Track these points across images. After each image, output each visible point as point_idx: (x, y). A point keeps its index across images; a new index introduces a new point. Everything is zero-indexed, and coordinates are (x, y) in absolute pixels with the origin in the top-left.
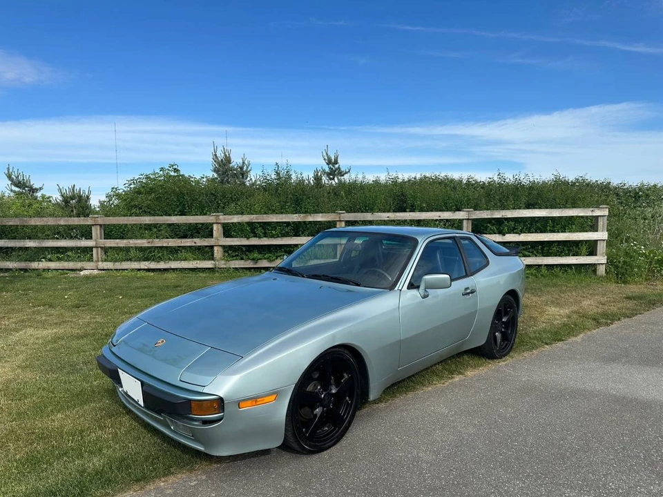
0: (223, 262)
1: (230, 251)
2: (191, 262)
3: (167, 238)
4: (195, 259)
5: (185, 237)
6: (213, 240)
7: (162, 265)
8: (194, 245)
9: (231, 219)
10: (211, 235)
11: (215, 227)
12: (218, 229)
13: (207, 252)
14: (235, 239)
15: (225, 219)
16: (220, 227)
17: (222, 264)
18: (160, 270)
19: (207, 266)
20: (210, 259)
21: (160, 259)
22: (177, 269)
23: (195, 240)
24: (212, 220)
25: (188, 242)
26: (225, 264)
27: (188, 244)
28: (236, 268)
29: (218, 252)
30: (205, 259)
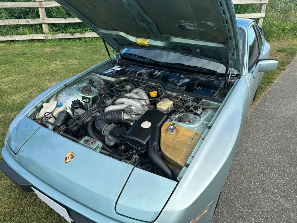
0: (50, 35)
1: (54, 27)
2: (29, 36)
3: (7, 19)
4: (30, 33)
5: (19, 18)
6: (40, 19)
7: (9, 38)
8: (28, 23)
9: (50, 4)
10: (38, 16)
11: (40, 10)
12: (43, 12)
13: (38, 28)
14: (56, 19)
15: (46, 5)
16: (44, 10)
17: (50, 36)
18: (8, 41)
19: (40, 38)
20: (41, 33)
21: (6, 34)
22: (19, 40)
23: (28, 20)
24: (37, 5)
25: (23, 22)
26: (52, 36)
27: (24, 23)
28: (60, 39)
29: (45, 28)
30: (37, 33)
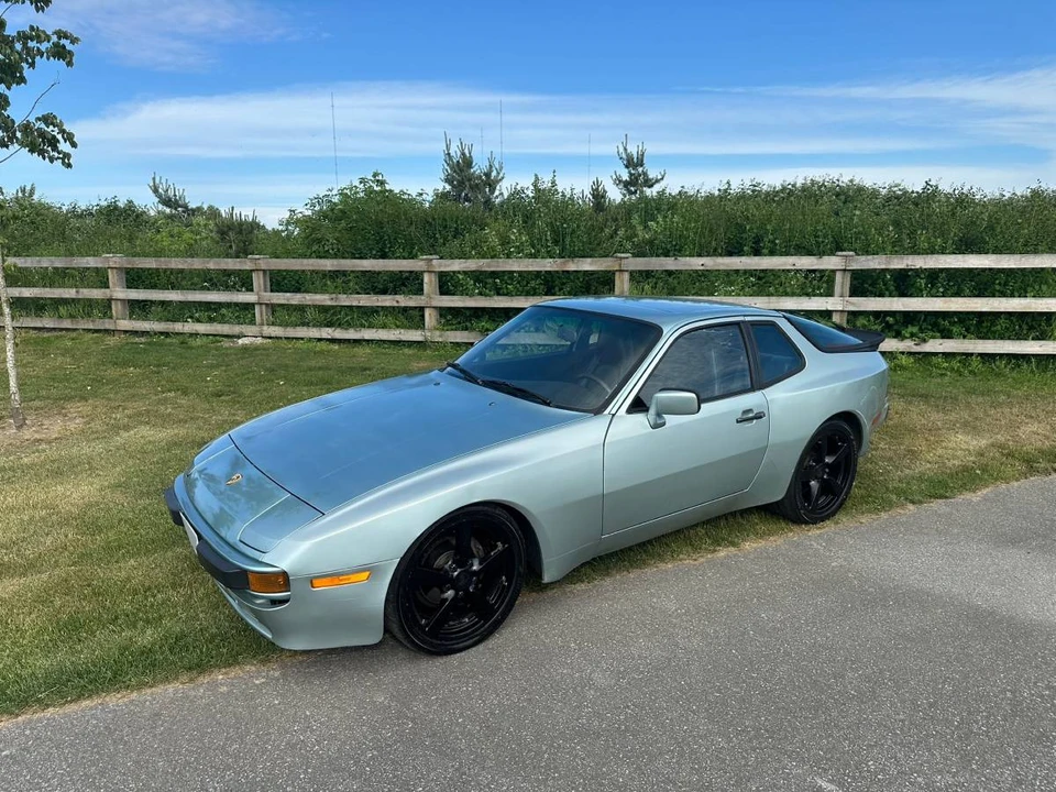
0: (438, 333)
1: (451, 317)
2: (393, 332)
3: (358, 293)
4: (398, 327)
5: (384, 292)
6: (423, 298)
7: (351, 334)
8: (396, 305)
9: (449, 266)
10: (420, 291)
11: (426, 278)
12: (431, 281)
13: (413, 317)
14: (455, 298)
15: (440, 266)
16: (434, 279)
17: (437, 337)
18: (349, 340)
19: (415, 339)
20: (417, 328)
21: (348, 325)
22: (372, 341)
23: (398, 297)
24: (421, 266)
25: (387, 301)
26: (440, 336)
27: (388, 304)
28: (457, 343)
29: (430, 318)
30: (410, 328)
